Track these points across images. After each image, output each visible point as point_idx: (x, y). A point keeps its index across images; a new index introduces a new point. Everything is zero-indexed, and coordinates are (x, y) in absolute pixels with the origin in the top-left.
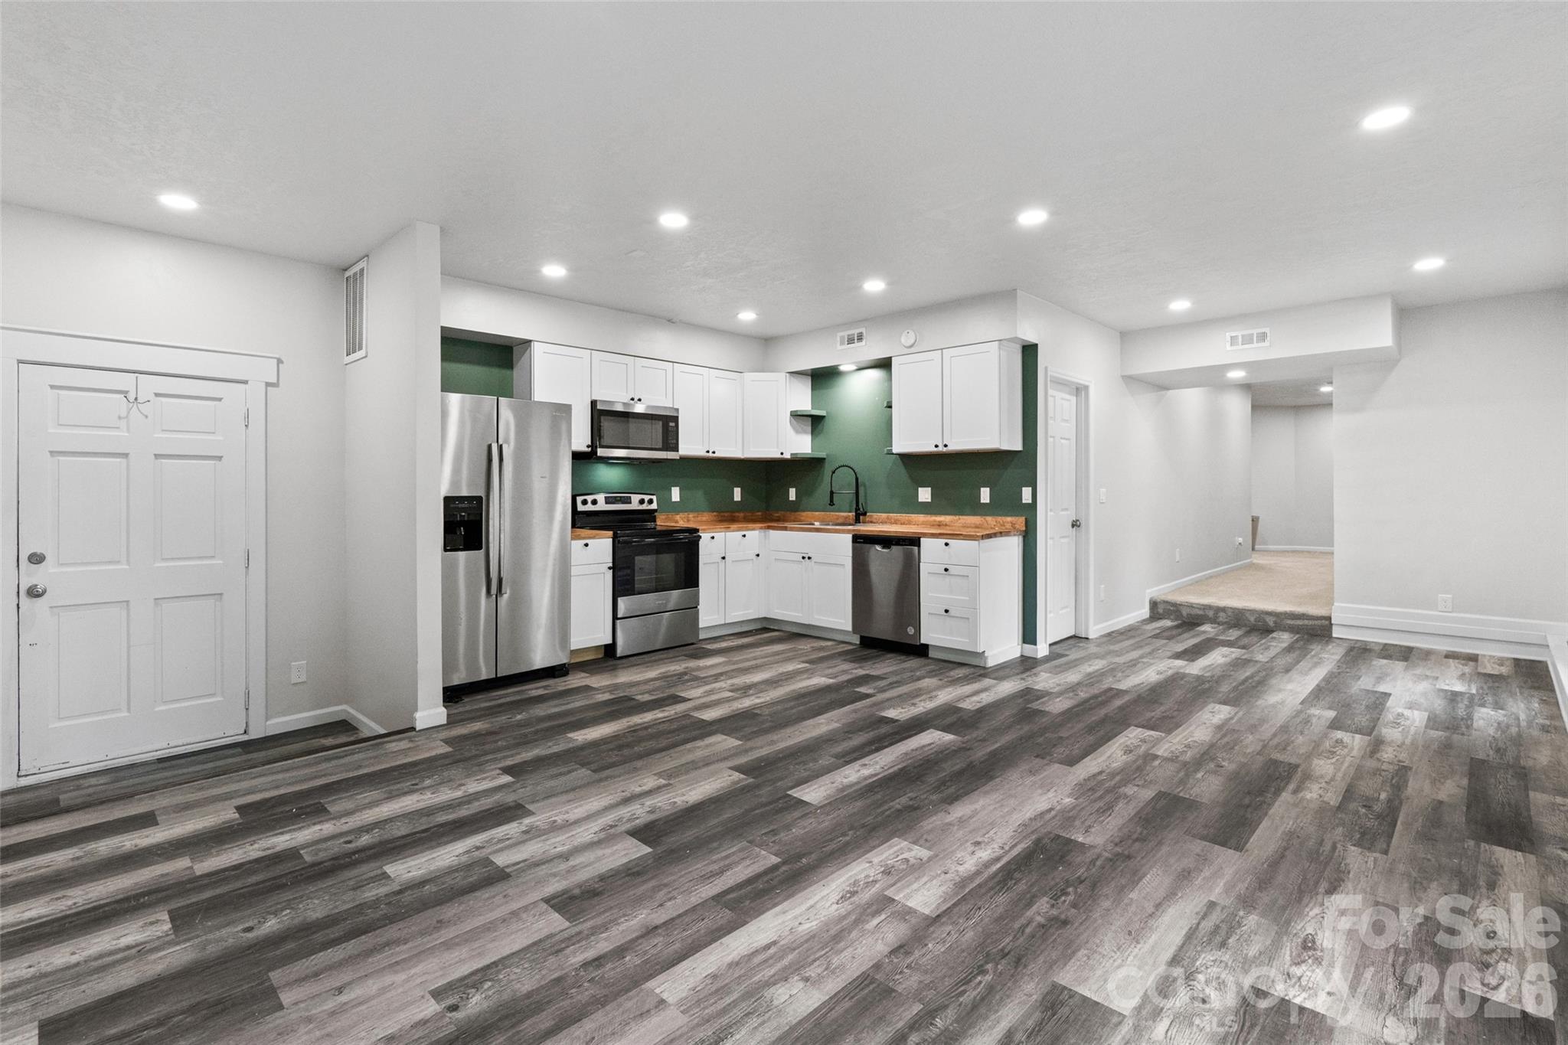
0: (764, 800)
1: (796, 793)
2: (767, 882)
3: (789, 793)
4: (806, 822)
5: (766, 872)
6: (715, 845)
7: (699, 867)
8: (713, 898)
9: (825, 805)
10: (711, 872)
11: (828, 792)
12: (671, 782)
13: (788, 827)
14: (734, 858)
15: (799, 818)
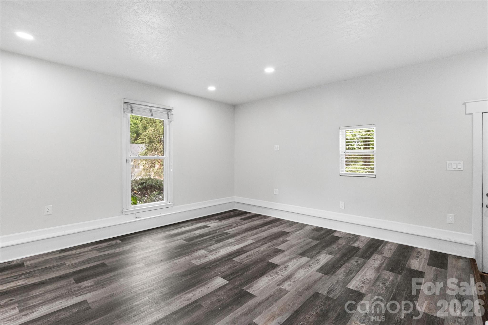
0: (238, 278)
1: (225, 282)
2: (236, 255)
3: (228, 282)
4: (224, 270)
5: (237, 256)
6: (251, 263)
7: (253, 258)
8: (248, 252)
9: (215, 276)
10: (250, 256)
11: (212, 282)
12: (278, 287)
13: (230, 268)
14: (245, 259)
15: (226, 271)
